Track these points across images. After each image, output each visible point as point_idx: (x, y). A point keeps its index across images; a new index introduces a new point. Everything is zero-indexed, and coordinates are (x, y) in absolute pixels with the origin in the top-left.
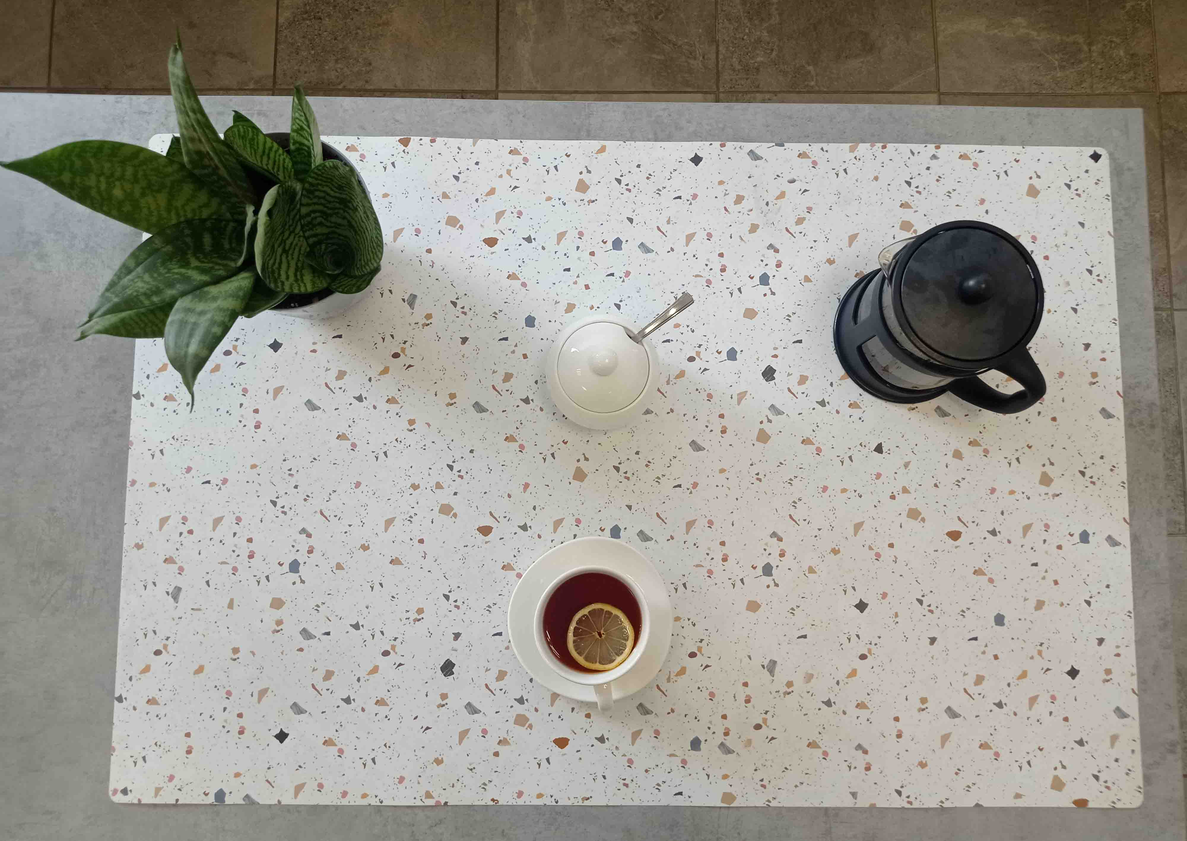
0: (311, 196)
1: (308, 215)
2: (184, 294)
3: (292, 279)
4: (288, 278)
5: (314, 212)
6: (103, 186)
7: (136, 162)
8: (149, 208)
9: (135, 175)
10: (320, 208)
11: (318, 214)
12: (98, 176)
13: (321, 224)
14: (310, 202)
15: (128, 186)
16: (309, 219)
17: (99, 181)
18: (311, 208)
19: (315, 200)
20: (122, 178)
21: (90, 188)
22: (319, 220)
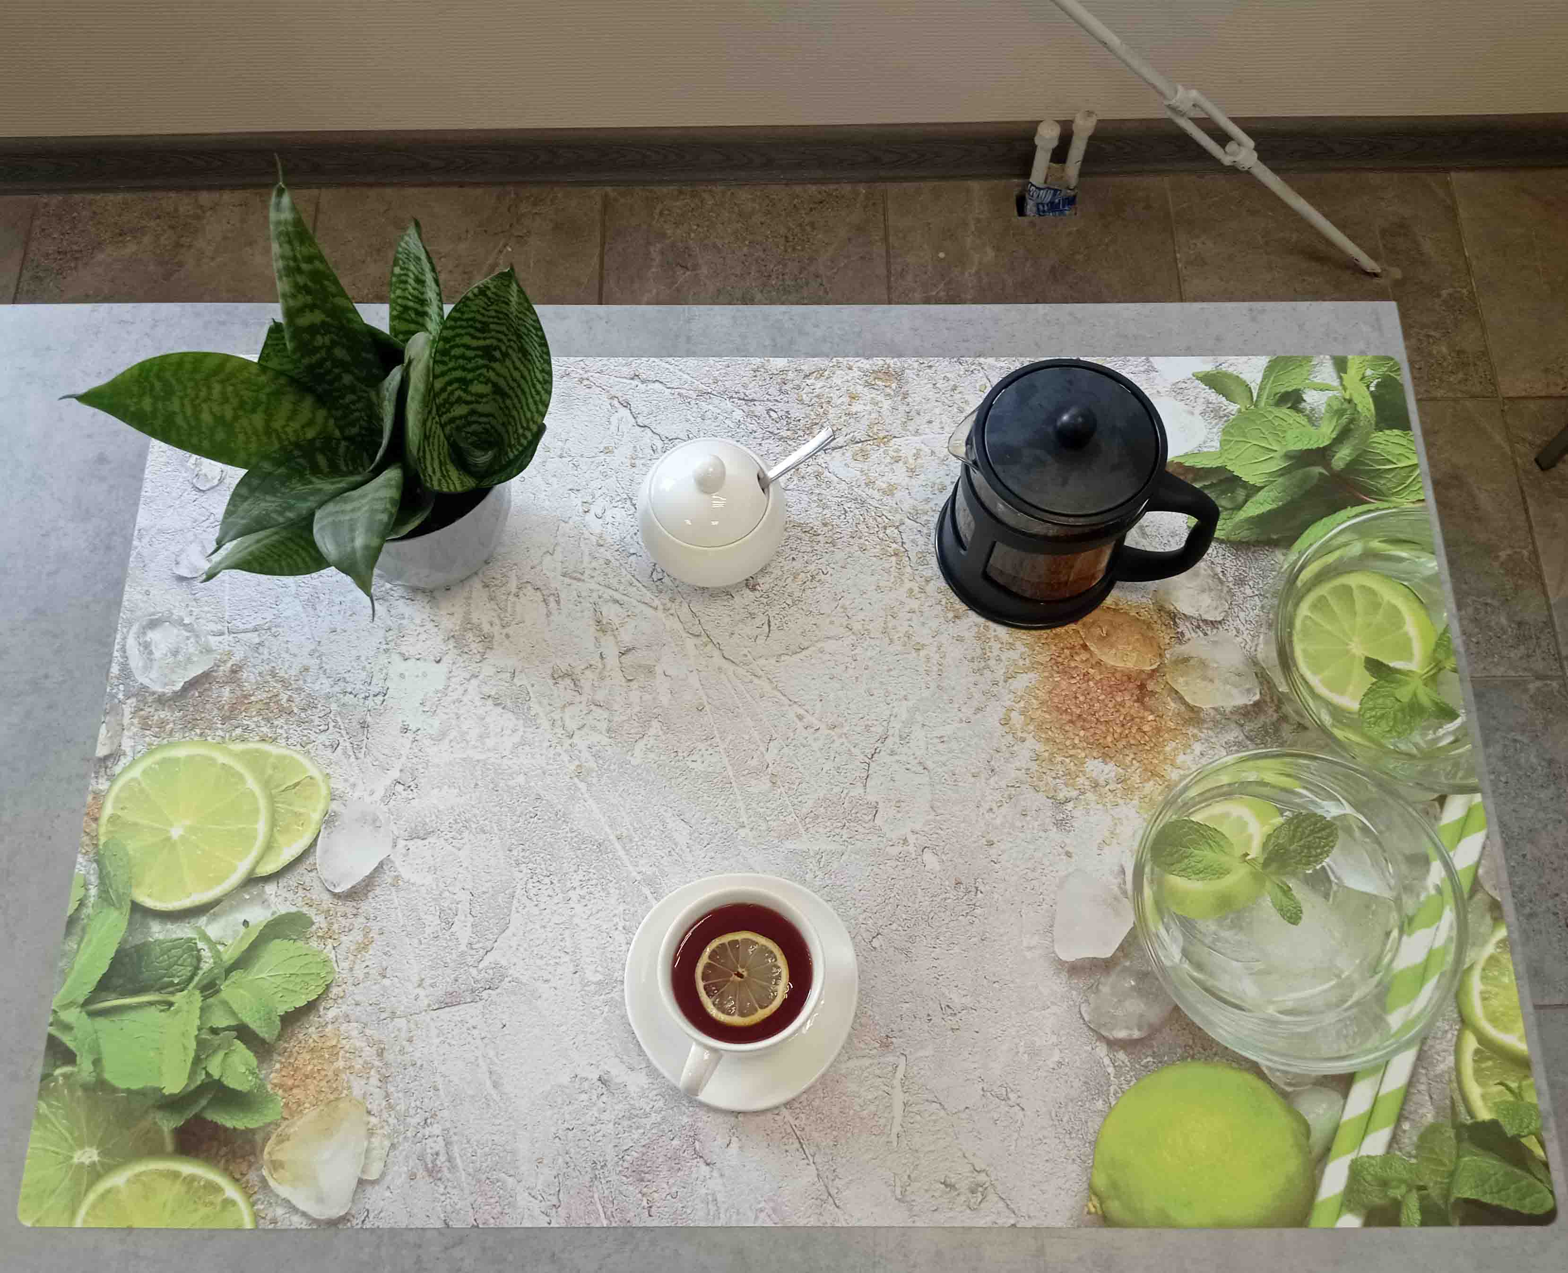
0: (446, 359)
1: (443, 389)
2: (321, 504)
3: (438, 474)
4: (434, 472)
5: (450, 383)
6: (189, 411)
7: (222, 376)
8: (246, 433)
9: (223, 393)
10: (459, 374)
11: (456, 385)
12: (181, 398)
13: (459, 400)
14: (445, 368)
15: (216, 409)
16: (444, 395)
17: (183, 405)
18: (447, 378)
19: (451, 365)
20: (207, 399)
21: (174, 413)
22: (458, 393)
